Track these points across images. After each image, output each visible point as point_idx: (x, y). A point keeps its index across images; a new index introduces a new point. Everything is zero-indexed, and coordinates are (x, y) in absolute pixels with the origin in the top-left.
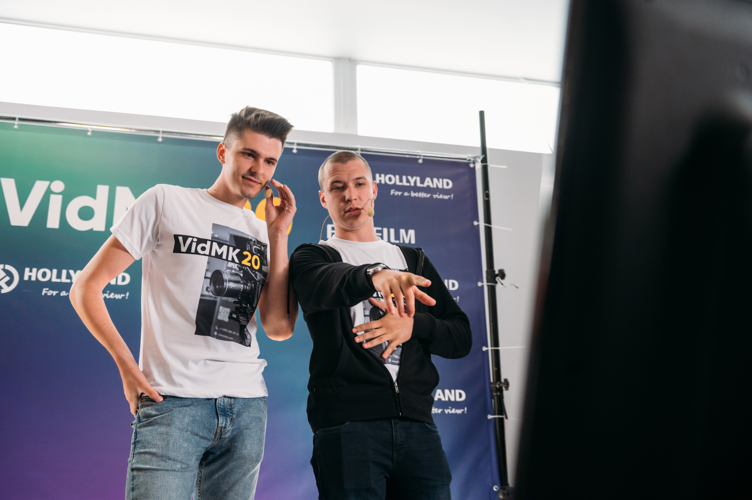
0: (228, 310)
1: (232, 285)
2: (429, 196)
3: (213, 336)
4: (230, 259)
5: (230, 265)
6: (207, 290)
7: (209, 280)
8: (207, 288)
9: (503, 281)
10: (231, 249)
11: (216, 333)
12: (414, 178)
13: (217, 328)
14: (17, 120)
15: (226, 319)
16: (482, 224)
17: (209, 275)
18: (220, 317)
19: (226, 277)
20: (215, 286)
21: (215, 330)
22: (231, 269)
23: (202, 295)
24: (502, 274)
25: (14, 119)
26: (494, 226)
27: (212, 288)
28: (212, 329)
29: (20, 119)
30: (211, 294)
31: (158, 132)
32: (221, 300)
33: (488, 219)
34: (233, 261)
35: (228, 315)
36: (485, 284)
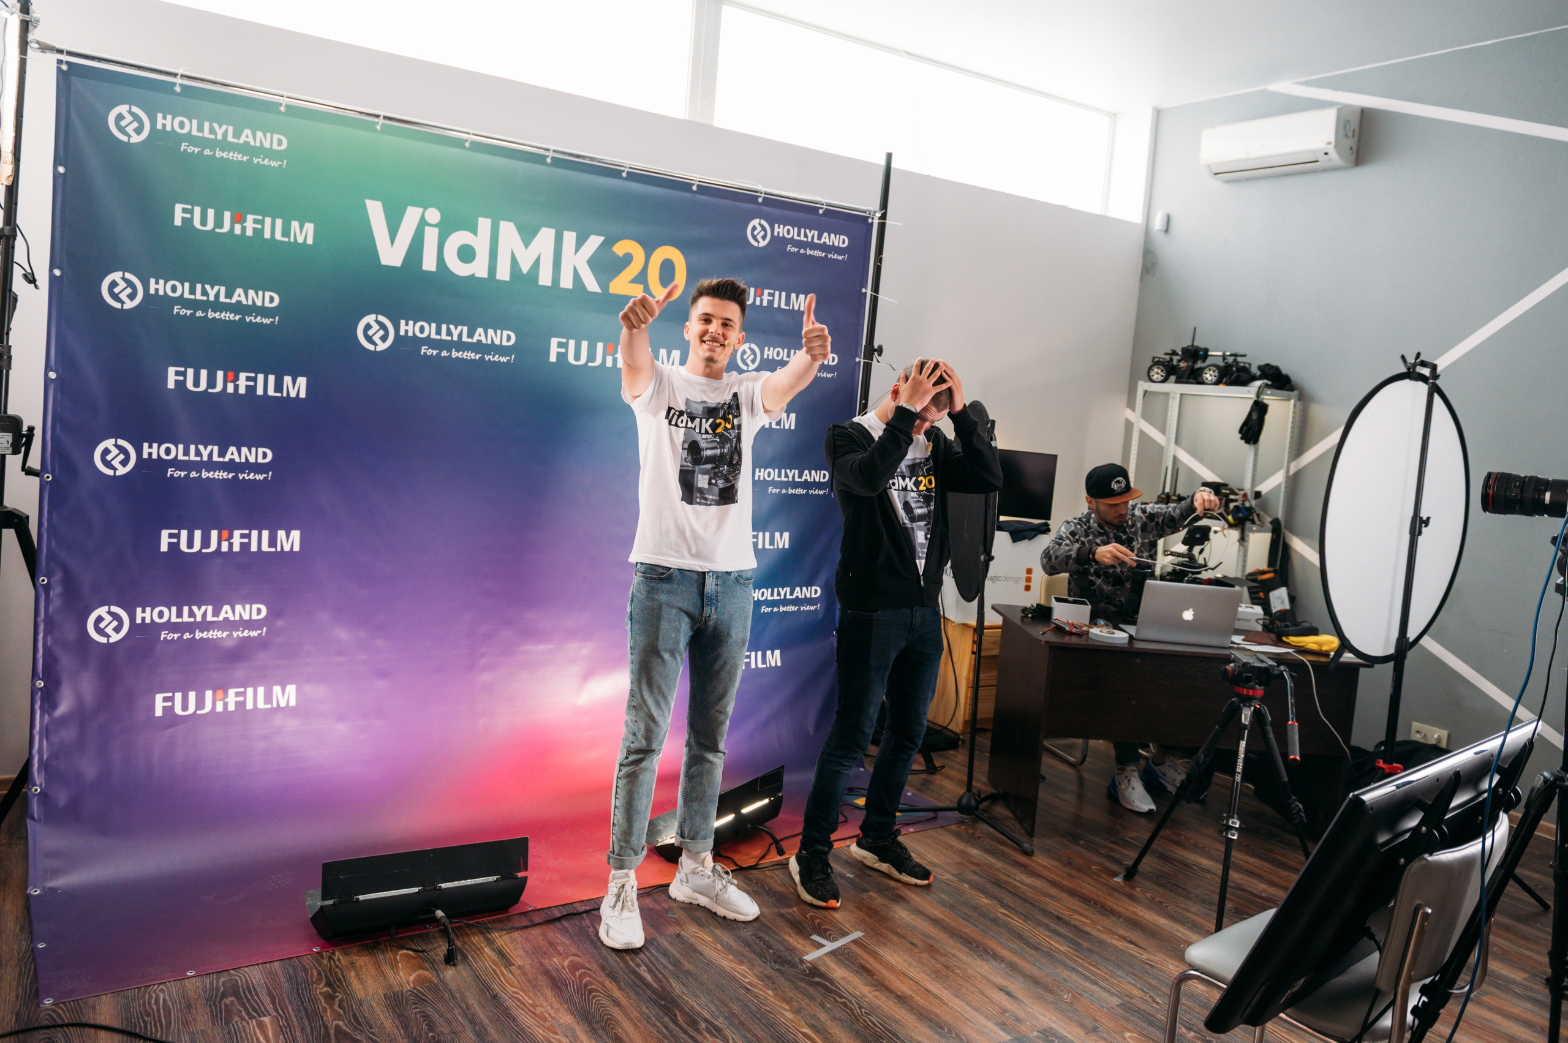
0: (707, 477)
1: (709, 453)
2: (824, 254)
3: (697, 503)
4: (703, 431)
5: (704, 436)
6: (685, 461)
7: (686, 451)
8: (686, 459)
9: (879, 358)
10: (704, 420)
11: (698, 500)
12: (813, 232)
13: (698, 495)
14: (381, 118)
15: (706, 486)
16: (868, 291)
17: (686, 446)
18: (700, 485)
19: (703, 445)
20: (692, 456)
21: (698, 497)
22: (707, 439)
23: (681, 466)
24: (880, 351)
25: (377, 116)
26: (881, 296)
27: (689, 458)
28: (694, 496)
29: (385, 118)
30: (689, 464)
31: (548, 150)
32: (700, 469)
33: (876, 288)
34: (707, 432)
35: (707, 481)
36: (860, 360)
